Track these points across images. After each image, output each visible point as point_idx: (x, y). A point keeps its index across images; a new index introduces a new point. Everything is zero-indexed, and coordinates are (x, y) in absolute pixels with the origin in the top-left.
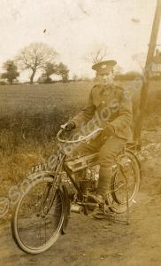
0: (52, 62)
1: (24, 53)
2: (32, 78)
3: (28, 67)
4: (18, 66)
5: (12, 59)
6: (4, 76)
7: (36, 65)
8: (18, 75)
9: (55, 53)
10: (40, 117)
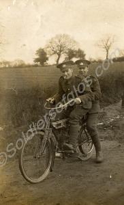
0: (72, 49)
1: (51, 43)
2: (57, 61)
3: (55, 52)
4: (47, 53)
5: (43, 48)
6: (37, 60)
7: (61, 51)
8: (47, 59)
9: (75, 42)
10: (52, 89)
